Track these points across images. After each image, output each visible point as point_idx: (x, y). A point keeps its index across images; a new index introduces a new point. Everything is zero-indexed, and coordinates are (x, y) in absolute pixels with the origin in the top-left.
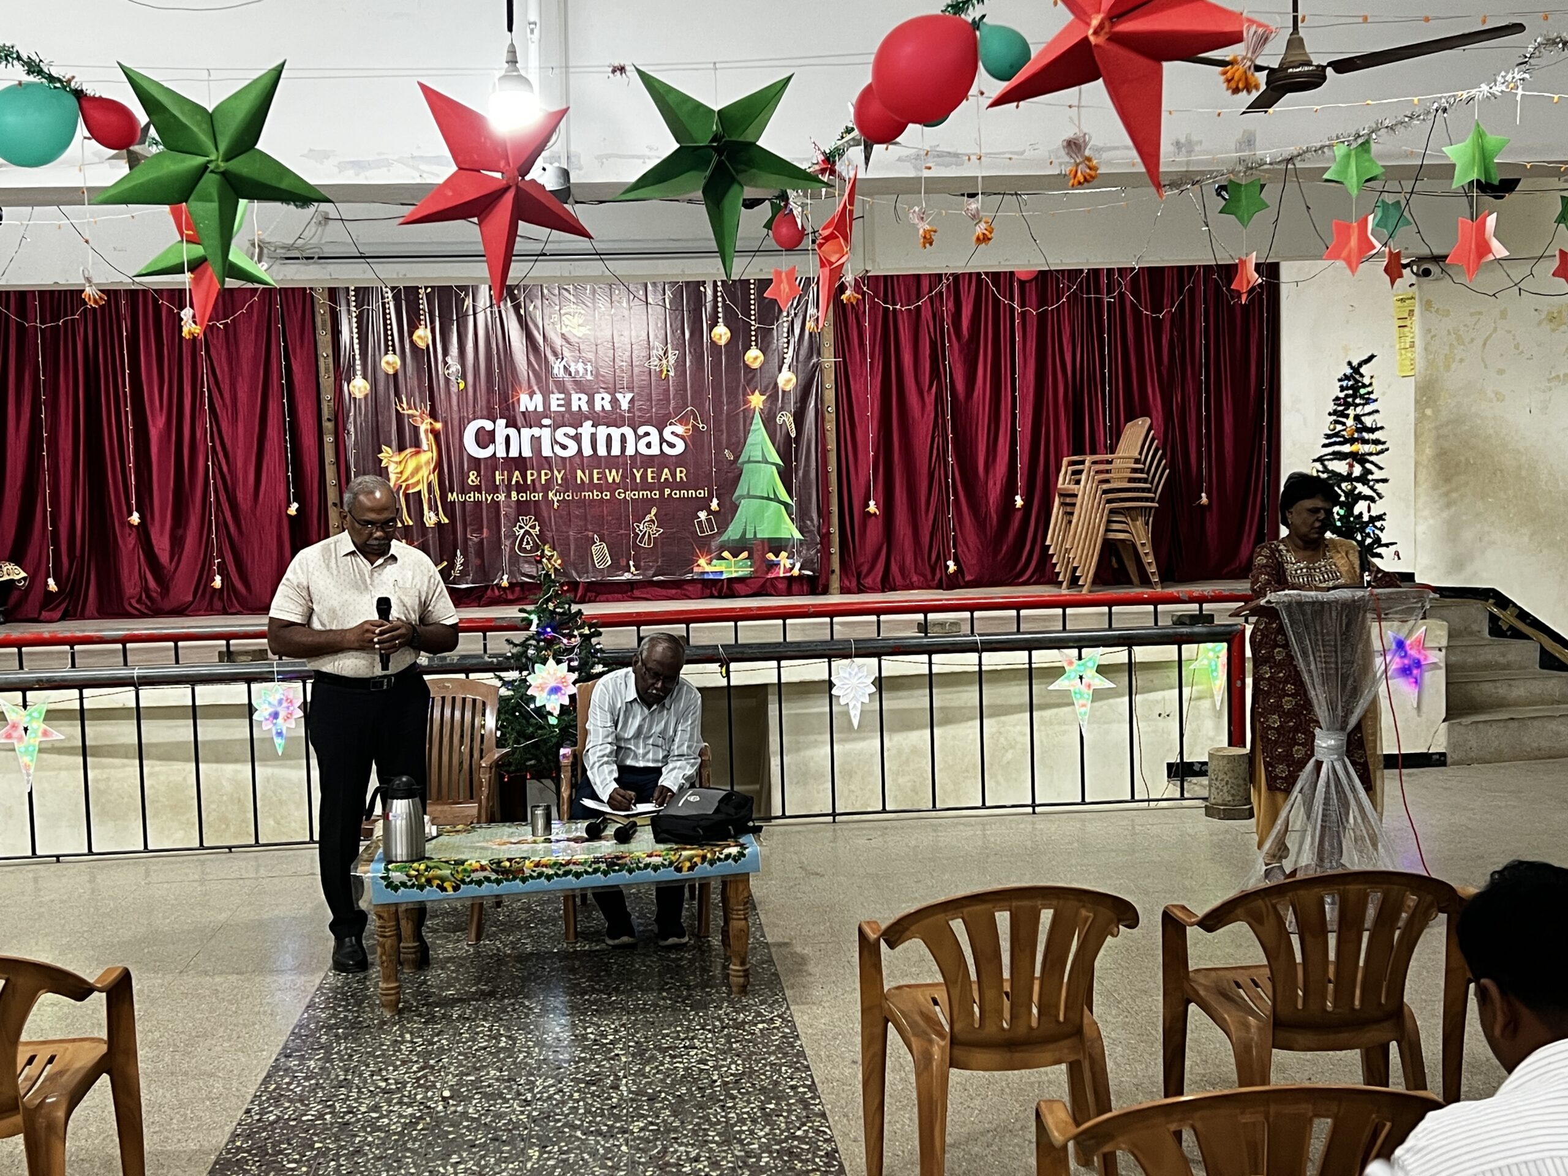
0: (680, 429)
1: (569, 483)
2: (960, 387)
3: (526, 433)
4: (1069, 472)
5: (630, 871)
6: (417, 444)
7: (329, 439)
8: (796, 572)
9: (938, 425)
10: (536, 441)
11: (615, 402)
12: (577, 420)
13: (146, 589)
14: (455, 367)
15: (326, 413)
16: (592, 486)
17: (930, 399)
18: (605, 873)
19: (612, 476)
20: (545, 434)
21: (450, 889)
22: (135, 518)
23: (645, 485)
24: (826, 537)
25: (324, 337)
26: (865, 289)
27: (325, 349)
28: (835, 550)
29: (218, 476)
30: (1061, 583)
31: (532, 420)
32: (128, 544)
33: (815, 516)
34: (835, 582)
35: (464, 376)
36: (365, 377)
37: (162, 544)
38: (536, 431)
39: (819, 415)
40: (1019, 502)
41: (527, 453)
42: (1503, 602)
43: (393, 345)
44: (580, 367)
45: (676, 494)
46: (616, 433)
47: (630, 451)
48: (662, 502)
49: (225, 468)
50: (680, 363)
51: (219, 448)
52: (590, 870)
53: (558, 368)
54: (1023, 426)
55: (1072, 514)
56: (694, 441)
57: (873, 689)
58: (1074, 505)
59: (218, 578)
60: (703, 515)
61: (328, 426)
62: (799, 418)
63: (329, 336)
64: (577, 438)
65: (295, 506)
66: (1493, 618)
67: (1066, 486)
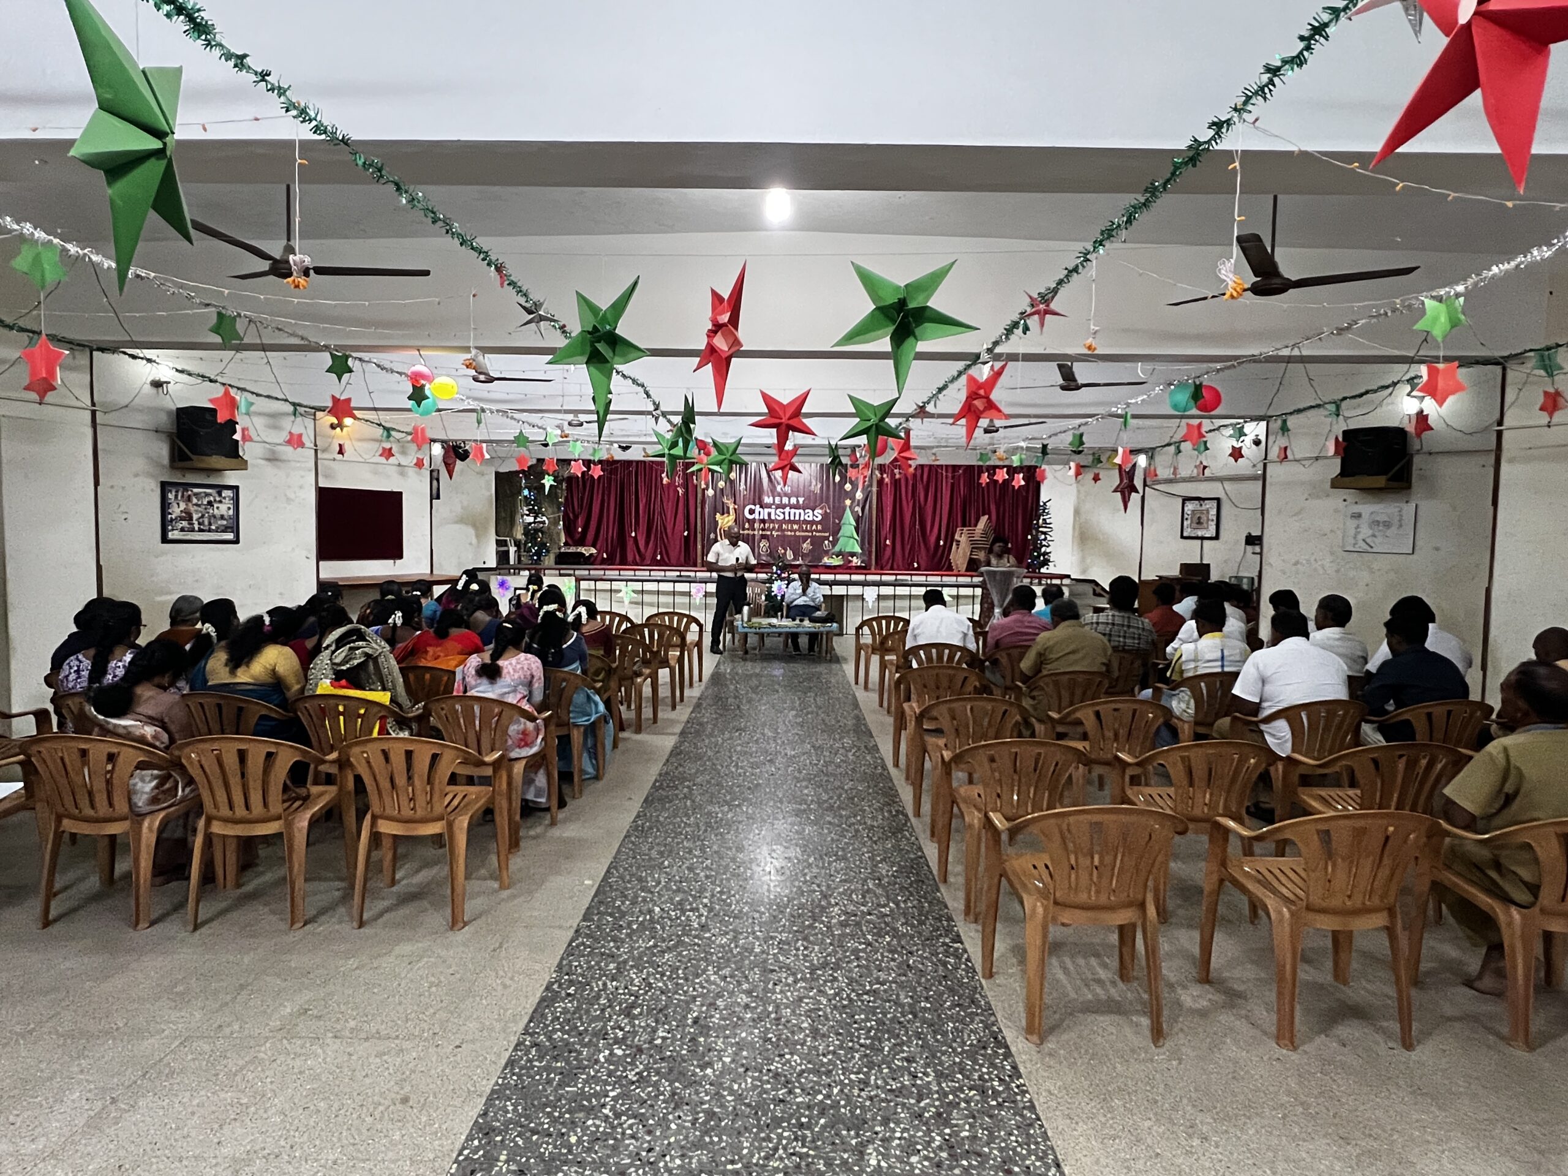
0: (820, 511)
2: (922, 501)
3: (767, 510)
4: (960, 533)
6: (728, 513)
7: (699, 510)
8: (859, 565)
9: (913, 515)
11: (798, 501)
12: (784, 507)
13: (636, 559)
14: (743, 486)
15: (699, 501)
16: (788, 530)
17: (911, 504)
20: (772, 511)
22: (633, 534)
23: (806, 531)
24: (870, 552)
28: (873, 557)
29: (661, 522)
31: (769, 506)
33: (867, 544)
34: (873, 570)
35: (746, 490)
36: (713, 489)
37: (642, 544)
38: (770, 510)
39: (870, 507)
40: (942, 543)
41: (766, 517)
42: (1097, 584)
44: (787, 489)
45: (817, 534)
46: (797, 511)
47: (802, 518)
48: (812, 537)
49: (664, 519)
50: (822, 488)
51: (662, 513)
53: (778, 488)
54: (944, 516)
55: (959, 548)
56: (825, 516)
57: (877, 599)
58: (960, 544)
59: (659, 557)
60: (826, 542)
61: (699, 506)
62: (863, 509)
64: (783, 513)
65: (686, 532)
66: (1094, 590)
67: (958, 538)
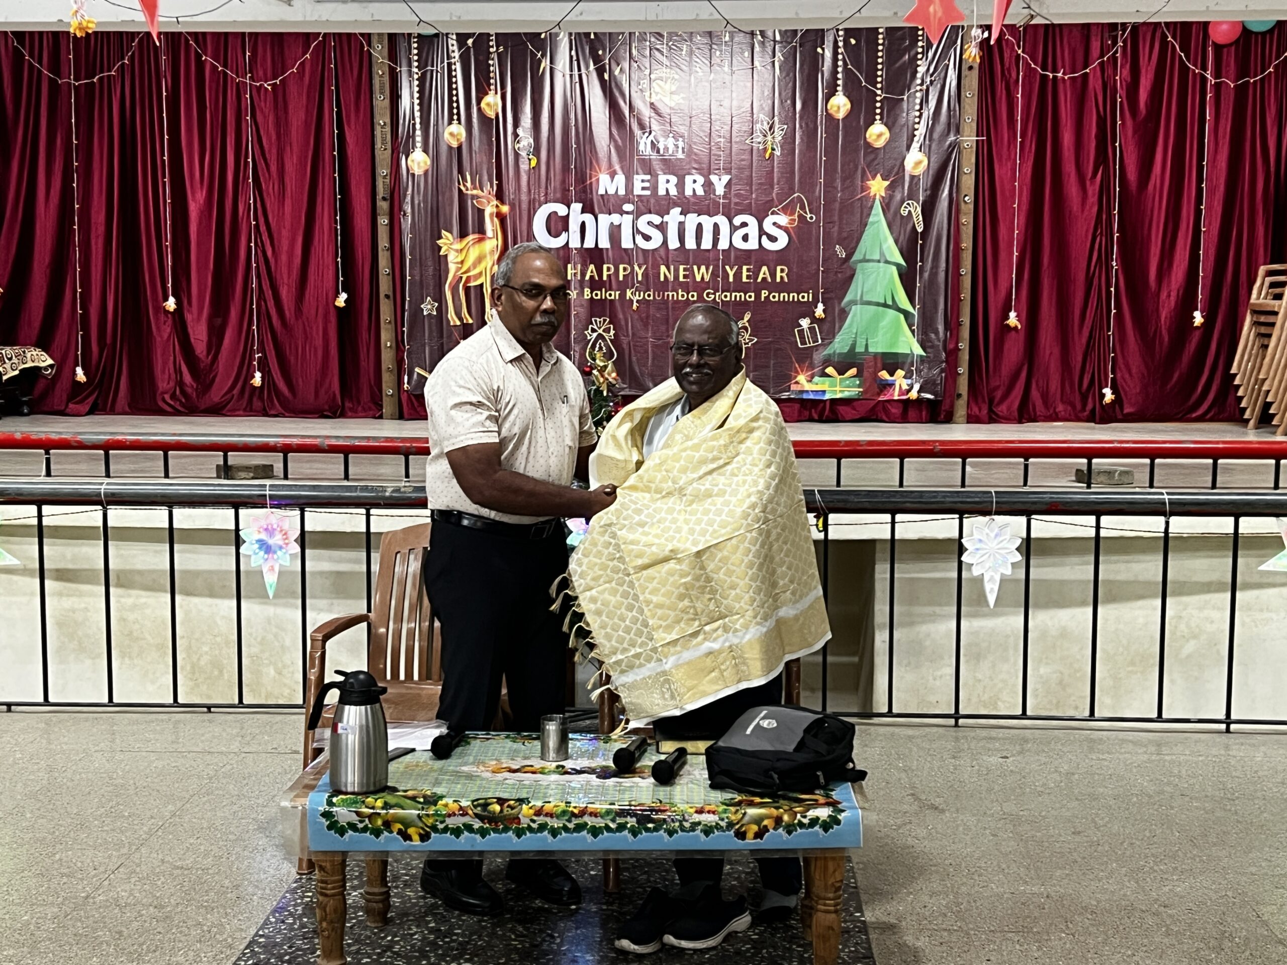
0: (783, 220)
1: (651, 281)
2: (1132, 175)
4: (1267, 284)
5: (671, 833)
7: (383, 221)
8: (914, 395)
9: (1102, 222)
10: (615, 233)
11: (708, 186)
12: (662, 206)
13: (181, 383)
14: (526, 139)
15: (381, 191)
16: (677, 285)
17: (1093, 190)
18: (634, 832)
19: (701, 273)
20: (626, 222)
21: (416, 837)
22: (171, 304)
23: (739, 286)
24: (953, 355)
25: (381, 102)
26: (1020, 52)
27: (382, 116)
28: (963, 370)
29: (261, 259)
30: (1248, 421)
31: (612, 205)
32: (163, 333)
33: (941, 328)
34: (961, 409)
35: (537, 151)
36: (425, 151)
37: (199, 334)
38: (615, 218)
39: (954, 205)
40: (1198, 318)
41: (604, 243)
43: (458, 114)
44: (670, 142)
45: (775, 297)
46: (707, 222)
47: (723, 245)
48: (758, 306)
49: (269, 253)
50: (789, 139)
51: (263, 228)
52: (613, 826)
53: (644, 145)
54: (1209, 225)
55: (1269, 336)
56: (801, 235)
57: (1018, 557)
58: (1273, 325)
59: (258, 375)
60: (805, 323)
61: (383, 206)
62: (928, 210)
63: (387, 101)
64: (662, 228)
65: (343, 296)
67: (1261, 301)
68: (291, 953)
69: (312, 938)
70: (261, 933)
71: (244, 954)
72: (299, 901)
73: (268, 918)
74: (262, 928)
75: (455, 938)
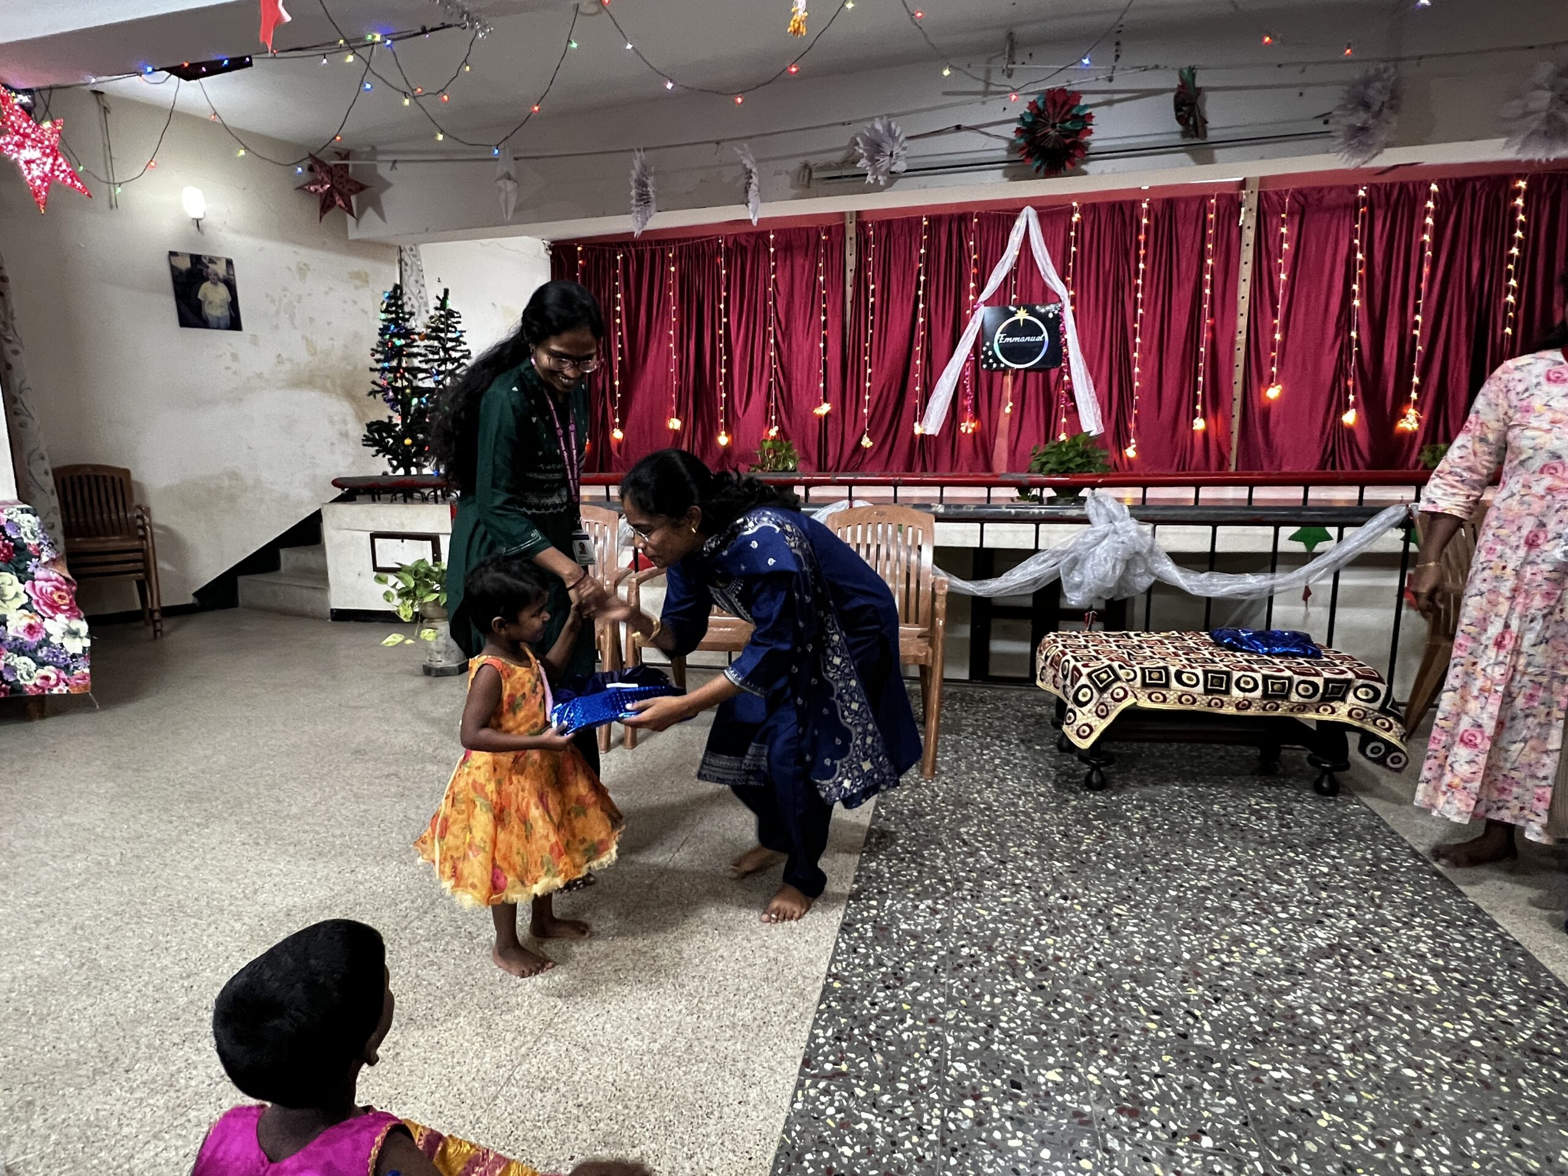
68: (877, 1017)
69: (895, 987)
70: (834, 970)
71: (819, 1011)
72: (865, 914)
73: (837, 943)
74: (833, 961)
75: (1068, 1005)
